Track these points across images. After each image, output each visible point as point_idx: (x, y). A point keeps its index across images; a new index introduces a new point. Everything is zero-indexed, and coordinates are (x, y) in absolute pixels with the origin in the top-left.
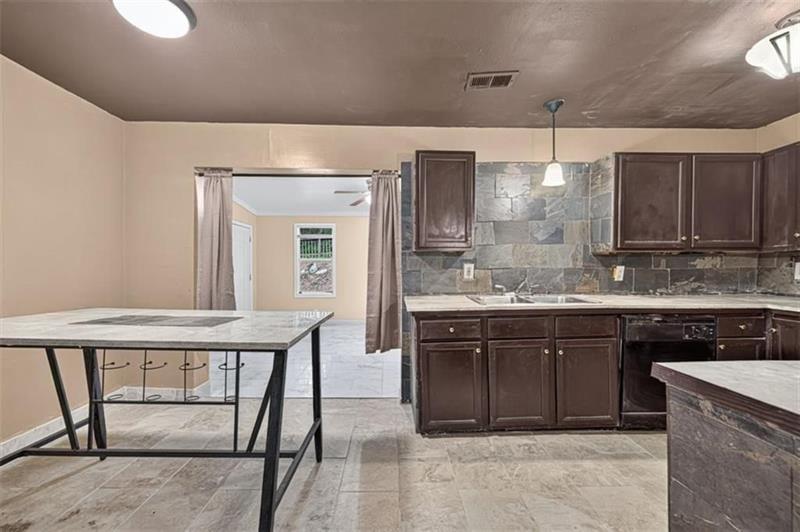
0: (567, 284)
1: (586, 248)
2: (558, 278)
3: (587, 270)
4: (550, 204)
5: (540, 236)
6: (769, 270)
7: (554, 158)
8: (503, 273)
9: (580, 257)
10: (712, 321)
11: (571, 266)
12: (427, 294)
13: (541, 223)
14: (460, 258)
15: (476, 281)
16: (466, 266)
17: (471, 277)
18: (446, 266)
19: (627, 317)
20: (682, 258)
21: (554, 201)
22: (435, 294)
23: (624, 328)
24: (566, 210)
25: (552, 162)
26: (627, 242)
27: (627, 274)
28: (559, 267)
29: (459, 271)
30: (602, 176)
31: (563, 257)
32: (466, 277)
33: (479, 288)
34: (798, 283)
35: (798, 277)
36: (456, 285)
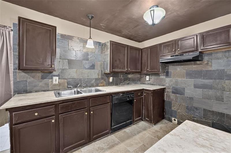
0: (96, 84)
1: (102, 71)
2: (93, 81)
3: (102, 78)
4: (90, 55)
5: (87, 66)
6: (142, 78)
7: (90, 37)
8: (72, 81)
9: (100, 74)
10: (133, 93)
11: (97, 77)
12: (31, 92)
13: (87, 62)
14: (51, 74)
15: (60, 84)
16: (54, 78)
17: (57, 82)
18: (43, 78)
19: (113, 95)
20: (126, 75)
21: (91, 54)
22: (36, 92)
23: (113, 99)
24: (96, 58)
25: (89, 39)
26: (113, 70)
27: (113, 79)
28: (93, 78)
29: (50, 80)
30: (106, 48)
31: (95, 74)
32: (54, 82)
33: (61, 87)
34: (147, 81)
35: (147, 79)
36: (49, 87)
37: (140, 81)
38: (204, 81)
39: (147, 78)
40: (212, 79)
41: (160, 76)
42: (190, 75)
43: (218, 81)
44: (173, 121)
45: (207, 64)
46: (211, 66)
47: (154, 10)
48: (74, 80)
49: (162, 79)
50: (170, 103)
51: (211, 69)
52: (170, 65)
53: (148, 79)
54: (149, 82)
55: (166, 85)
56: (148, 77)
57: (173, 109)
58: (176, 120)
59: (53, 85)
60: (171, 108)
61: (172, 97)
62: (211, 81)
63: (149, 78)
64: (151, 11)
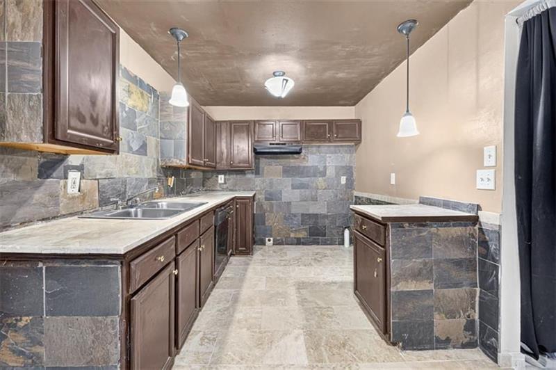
1: (158, 161)
2: (145, 187)
3: (159, 179)
4: (139, 117)
5: (135, 148)
8: (108, 184)
11: (151, 176)
13: (134, 134)
14: (65, 163)
15: (81, 196)
16: (71, 175)
17: (76, 190)
20: (189, 171)
21: (141, 115)
24: (148, 126)
26: (192, 159)
28: (146, 176)
29: (62, 182)
30: (174, 107)
31: (147, 168)
32: (70, 191)
33: (86, 204)
34: (220, 184)
35: (220, 182)
36: (59, 205)
37: (204, 187)
38: (301, 179)
39: (221, 179)
40: (308, 177)
41: (245, 174)
42: (287, 172)
43: (313, 178)
44: (268, 243)
45: (304, 158)
46: (307, 161)
47: (287, 81)
48: (112, 183)
49: (249, 179)
50: (263, 216)
51: (307, 165)
52: (262, 157)
53: (223, 182)
54: (225, 186)
55: (256, 189)
56: (223, 176)
57: (267, 223)
58: (272, 239)
59: (70, 199)
60: (264, 223)
61: (265, 207)
62: (308, 178)
63: (225, 179)
64: (284, 79)
